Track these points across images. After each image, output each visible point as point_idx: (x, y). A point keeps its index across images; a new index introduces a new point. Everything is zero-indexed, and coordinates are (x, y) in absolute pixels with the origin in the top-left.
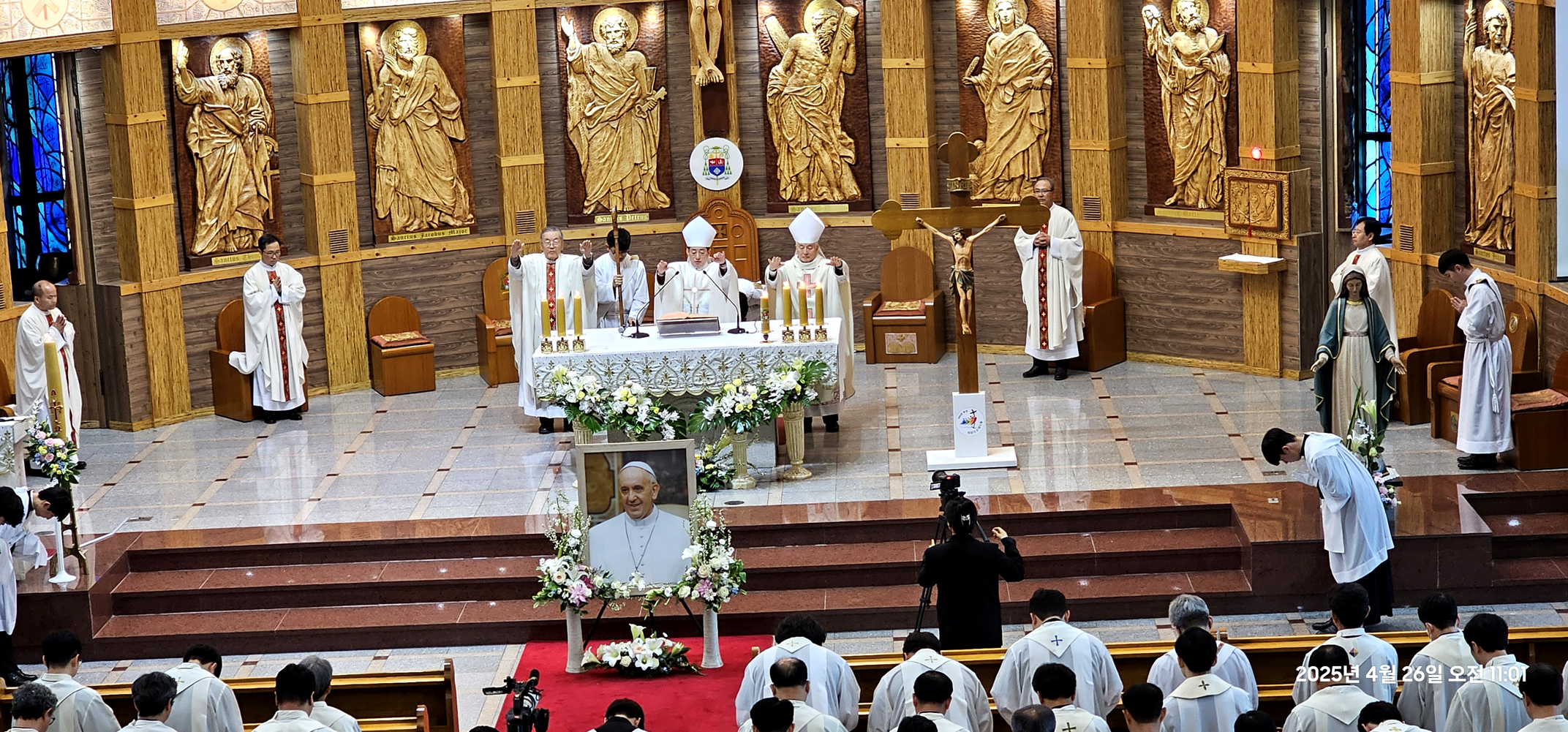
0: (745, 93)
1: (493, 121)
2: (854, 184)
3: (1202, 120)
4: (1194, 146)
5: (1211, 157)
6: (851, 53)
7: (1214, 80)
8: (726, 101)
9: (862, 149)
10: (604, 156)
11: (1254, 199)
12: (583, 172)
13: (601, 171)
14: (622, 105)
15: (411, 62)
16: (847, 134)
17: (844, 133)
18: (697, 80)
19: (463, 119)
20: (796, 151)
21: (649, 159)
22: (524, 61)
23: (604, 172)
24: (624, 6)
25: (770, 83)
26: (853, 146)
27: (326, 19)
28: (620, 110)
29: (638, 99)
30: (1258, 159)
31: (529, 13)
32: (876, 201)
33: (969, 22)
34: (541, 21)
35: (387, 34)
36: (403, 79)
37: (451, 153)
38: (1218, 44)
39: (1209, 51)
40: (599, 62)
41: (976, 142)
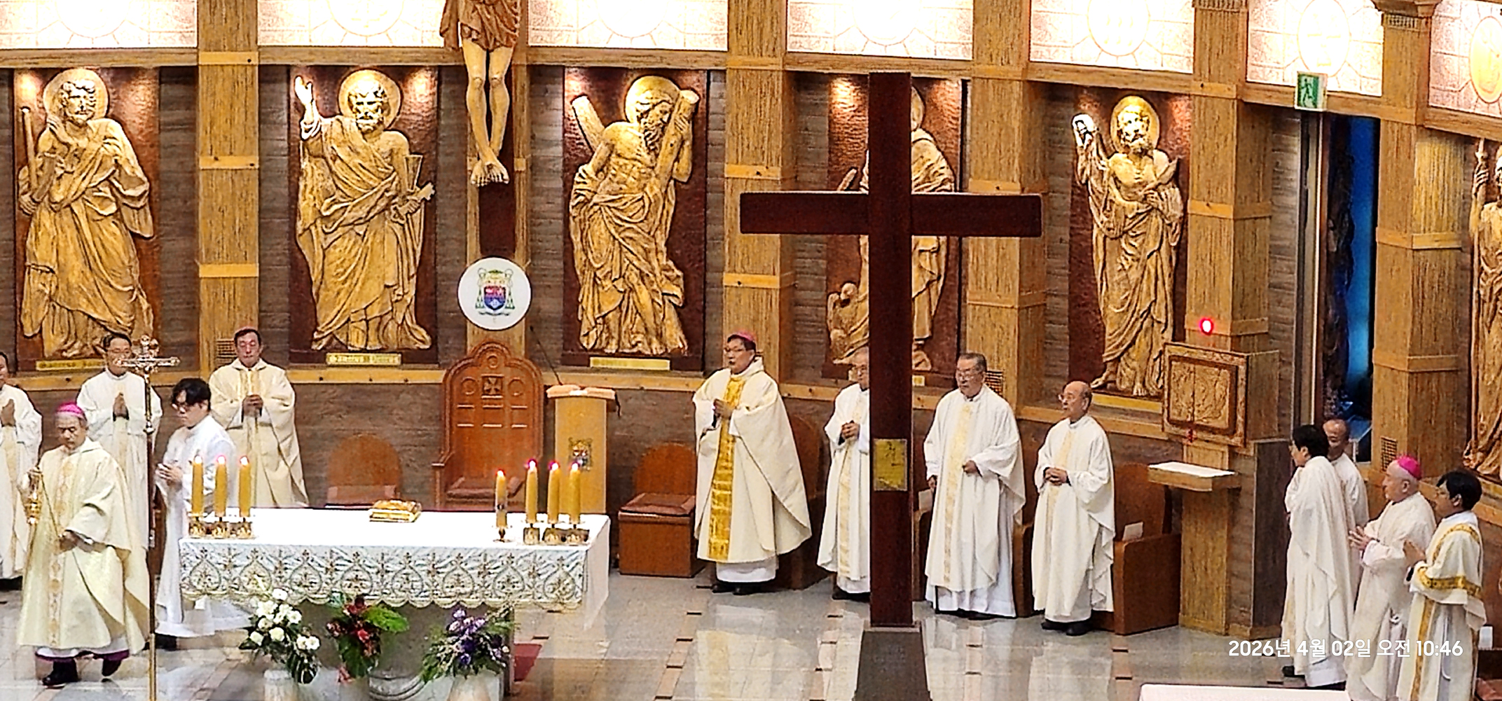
0: (537, 198)
1: (193, 214)
2: (680, 334)
3: (1143, 276)
4: (1131, 311)
5: (1153, 326)
6: (686, 154)
7: (1161, 222)
8: (511, 210)
9: (692, 285)
10: (345, 271)
11: (1200, 387)
12: (314, 291)
13: (338, 293)
14: (372, 203)
15: (84, 126)
16: (674, 263)
17: (671, 263)
18: (473, 177)
19: (151, 209)
20: (604, 283)
21: (406, 281)
22: (238, 133)
23: (342, 295)
24: (382, 69)
25: (575, 187)
26: (681, 281)
28: (369, 211)
29: (394, 197)
30: (1209, 333)
31: (249, 72)
32: (708, 360)
33: (845, 121)
34: (269, 82)
35: (52, 87)
36: (72, 150)
37: (133, 254)
38: (1168, 173)
39: (1156, 182)
40: (344, 142)
41: (846, 286)
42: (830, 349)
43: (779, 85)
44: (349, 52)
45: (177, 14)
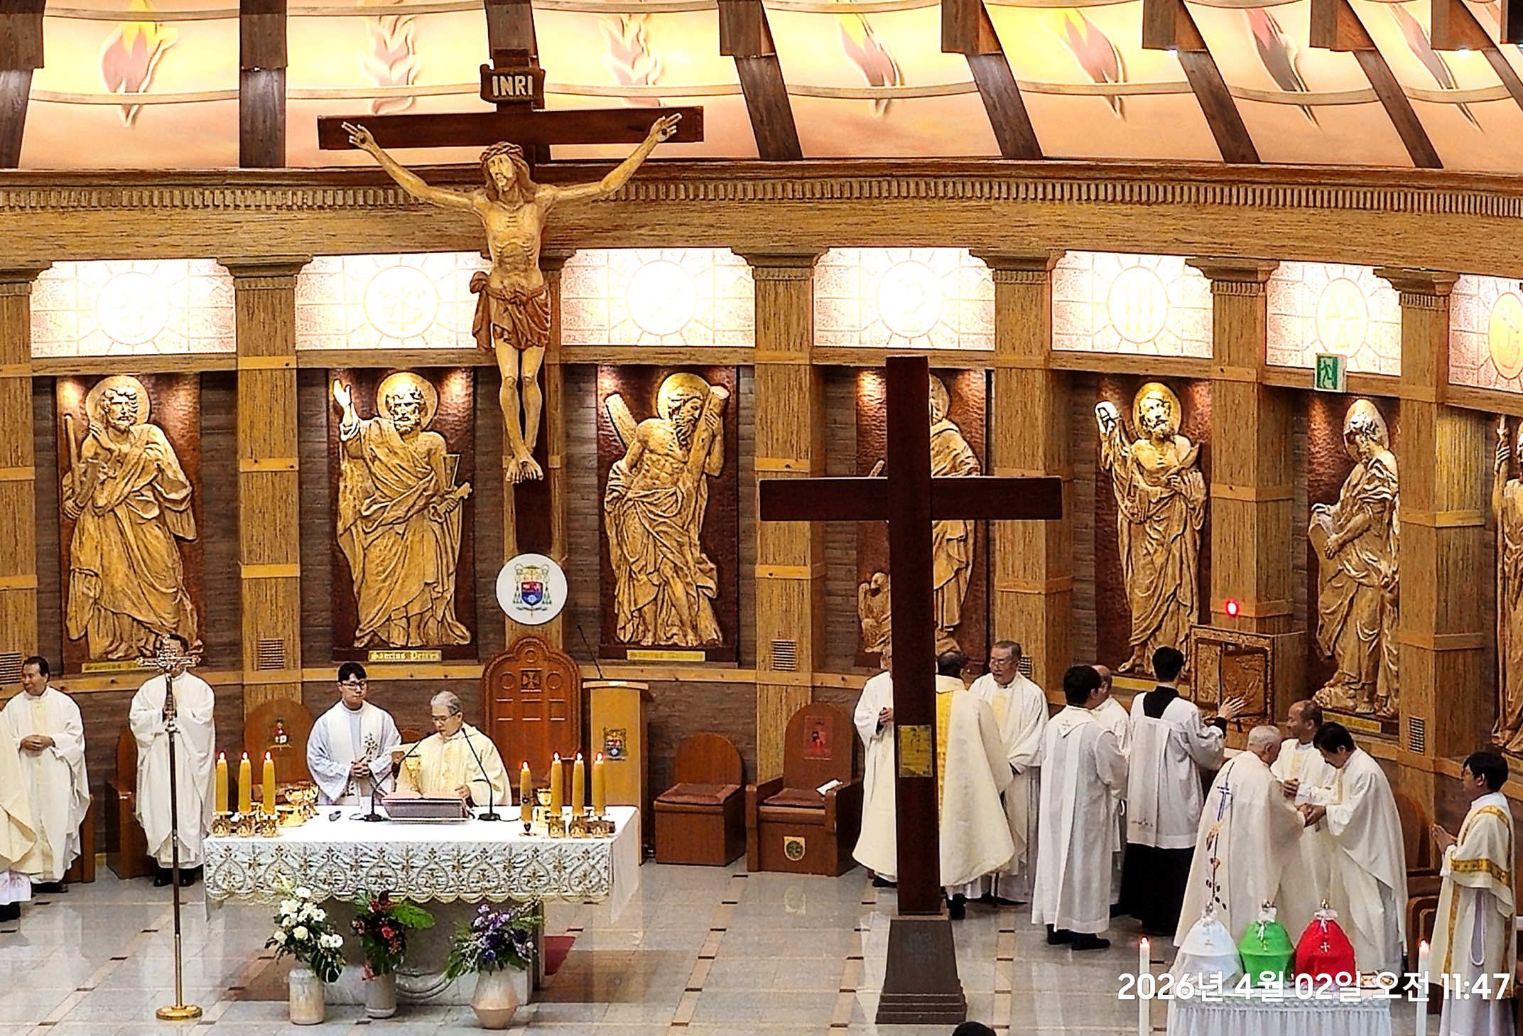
0: (572, 495)
1: (235, 516)
2: (715, 625)
3: (1167, 560)
4: (1157, 595)
5: (1179, 609)
6: (717, 448)
7: (1184, 506)
8: (546, 506)
9: (726, 577)
10: (384, 571)
12: (355, 590)
13: (380, 590)
14: (411, 503)
15: (126, 432)
16: (708, 556)
17: (704, 556)
18: (508, 474)
19: (194, 512)
20: (640, 578)
21: (445, 578)
22: (279, 438)
23: (383, 591)
25: (610, 483)
26: (715, 573)
27: (9, 371)
28: (409, 510)
29: (433, 496)
30: (1234, 616)
31: (287, 374)
32: (741, 649)
33: (871, 413)
34: (305, 385)
35: (94, 394)
36: (114, 454)
37: (176, 556)
38: (1189, 458)
39: (1179, 467)
40: (382, 443)
41: (877, 575)
42: (862, 639)
43: (807, 380)
44: (385, 354)
45: (215, 320)
